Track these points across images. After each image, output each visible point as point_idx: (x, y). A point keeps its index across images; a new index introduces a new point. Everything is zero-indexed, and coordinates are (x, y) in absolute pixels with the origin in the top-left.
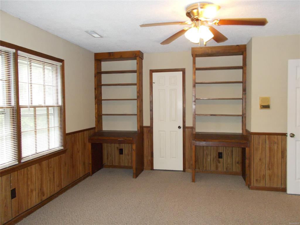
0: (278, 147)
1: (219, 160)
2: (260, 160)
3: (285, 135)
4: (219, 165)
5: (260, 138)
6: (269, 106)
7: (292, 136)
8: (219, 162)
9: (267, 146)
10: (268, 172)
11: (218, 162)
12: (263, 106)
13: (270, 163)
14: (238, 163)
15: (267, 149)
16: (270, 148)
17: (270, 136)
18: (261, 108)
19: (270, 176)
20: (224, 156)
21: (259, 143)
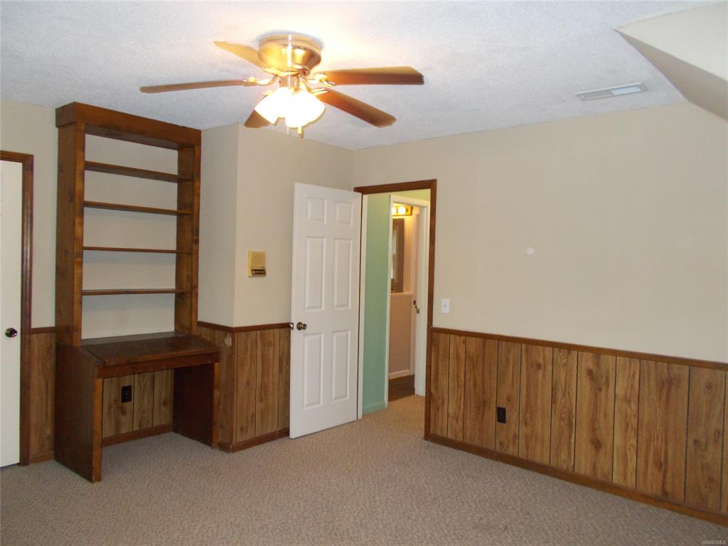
0: (274, 351)
1: (122, 407)
2: (248, 384)
3: (287, 326)
4: (123, 419)
5: (247, 336)
6: (264, 270)
7: (301, 327)
8: (124, 413)
9: (259, 353)
10: (259, 406)
11: (120, 414)
12: (255, 270)
13: (262, 388)
14: (165, 403)
15: (259, 358)
16: (263, 356)
17: (263, 331)
18: (253, 274)
19: (262, 414)
20: (136, 394)
21: (246, 348)
